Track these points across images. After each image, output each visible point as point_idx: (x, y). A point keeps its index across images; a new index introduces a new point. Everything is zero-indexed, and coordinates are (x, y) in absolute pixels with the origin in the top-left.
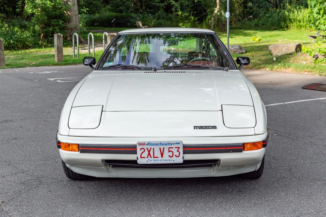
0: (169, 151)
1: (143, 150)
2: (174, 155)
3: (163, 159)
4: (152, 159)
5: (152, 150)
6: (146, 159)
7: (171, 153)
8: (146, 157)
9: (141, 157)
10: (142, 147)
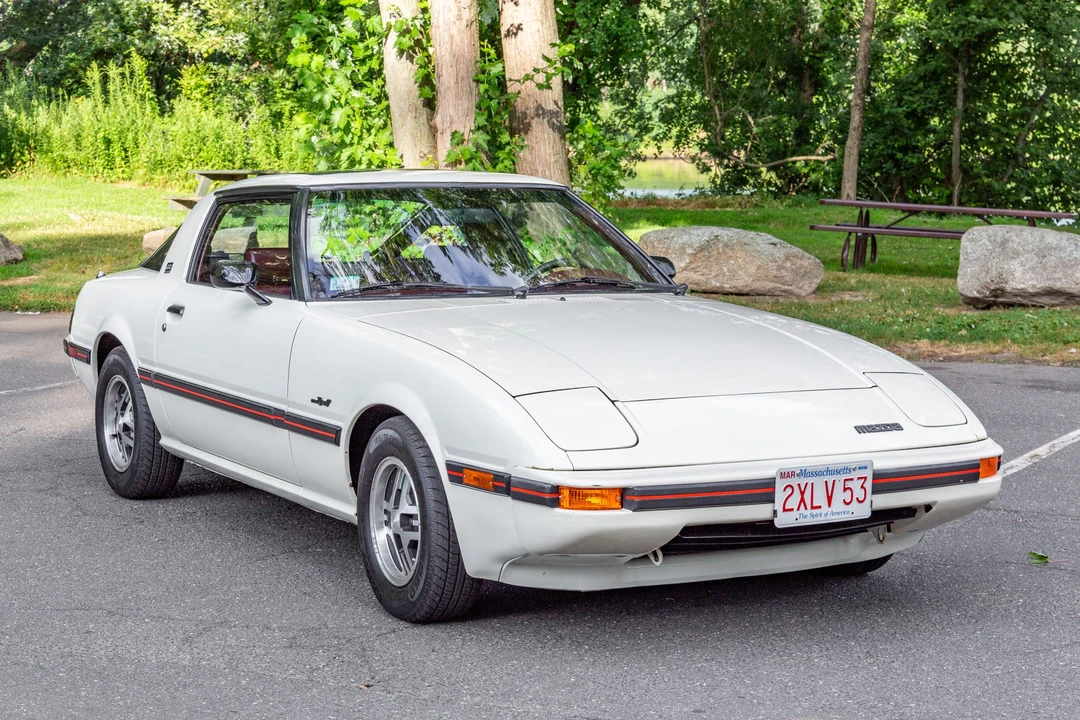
0: (845, 489)
1: (789, 491)
2: (854, 499)
3: (830, 510)
4: (809, 511)
5: (809, 487)
6: (795, 514)
7: (848, 492)
8: (795, 509)
9: (785, 510)
10: (788, 481)
